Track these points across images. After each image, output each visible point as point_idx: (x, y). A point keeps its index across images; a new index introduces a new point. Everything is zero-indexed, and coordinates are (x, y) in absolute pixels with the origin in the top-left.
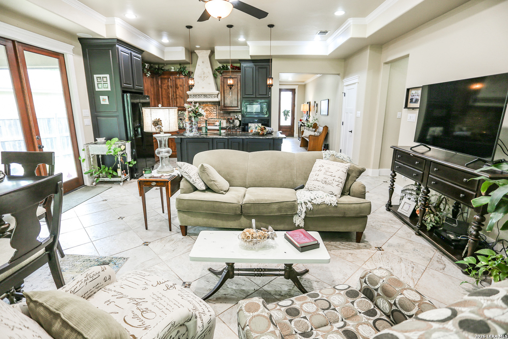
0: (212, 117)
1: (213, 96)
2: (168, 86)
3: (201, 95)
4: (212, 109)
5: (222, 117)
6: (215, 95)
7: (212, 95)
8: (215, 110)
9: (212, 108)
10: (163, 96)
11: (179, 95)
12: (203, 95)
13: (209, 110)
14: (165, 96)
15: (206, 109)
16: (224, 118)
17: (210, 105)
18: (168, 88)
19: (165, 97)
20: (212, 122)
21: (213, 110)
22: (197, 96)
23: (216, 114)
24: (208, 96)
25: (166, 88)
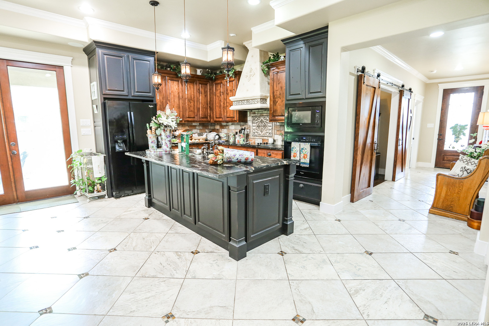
2: (220, 92)
5: (278, 131)
7: (255, 99)
10: (216, 105)
13: (264, 120)
16: (280, 132)
18: (221, 95)
19: (218, 106)
20: (267, 138)
22: (240, 102)
23: (271, 127)
24: (251, 101)
25: (219, 95)
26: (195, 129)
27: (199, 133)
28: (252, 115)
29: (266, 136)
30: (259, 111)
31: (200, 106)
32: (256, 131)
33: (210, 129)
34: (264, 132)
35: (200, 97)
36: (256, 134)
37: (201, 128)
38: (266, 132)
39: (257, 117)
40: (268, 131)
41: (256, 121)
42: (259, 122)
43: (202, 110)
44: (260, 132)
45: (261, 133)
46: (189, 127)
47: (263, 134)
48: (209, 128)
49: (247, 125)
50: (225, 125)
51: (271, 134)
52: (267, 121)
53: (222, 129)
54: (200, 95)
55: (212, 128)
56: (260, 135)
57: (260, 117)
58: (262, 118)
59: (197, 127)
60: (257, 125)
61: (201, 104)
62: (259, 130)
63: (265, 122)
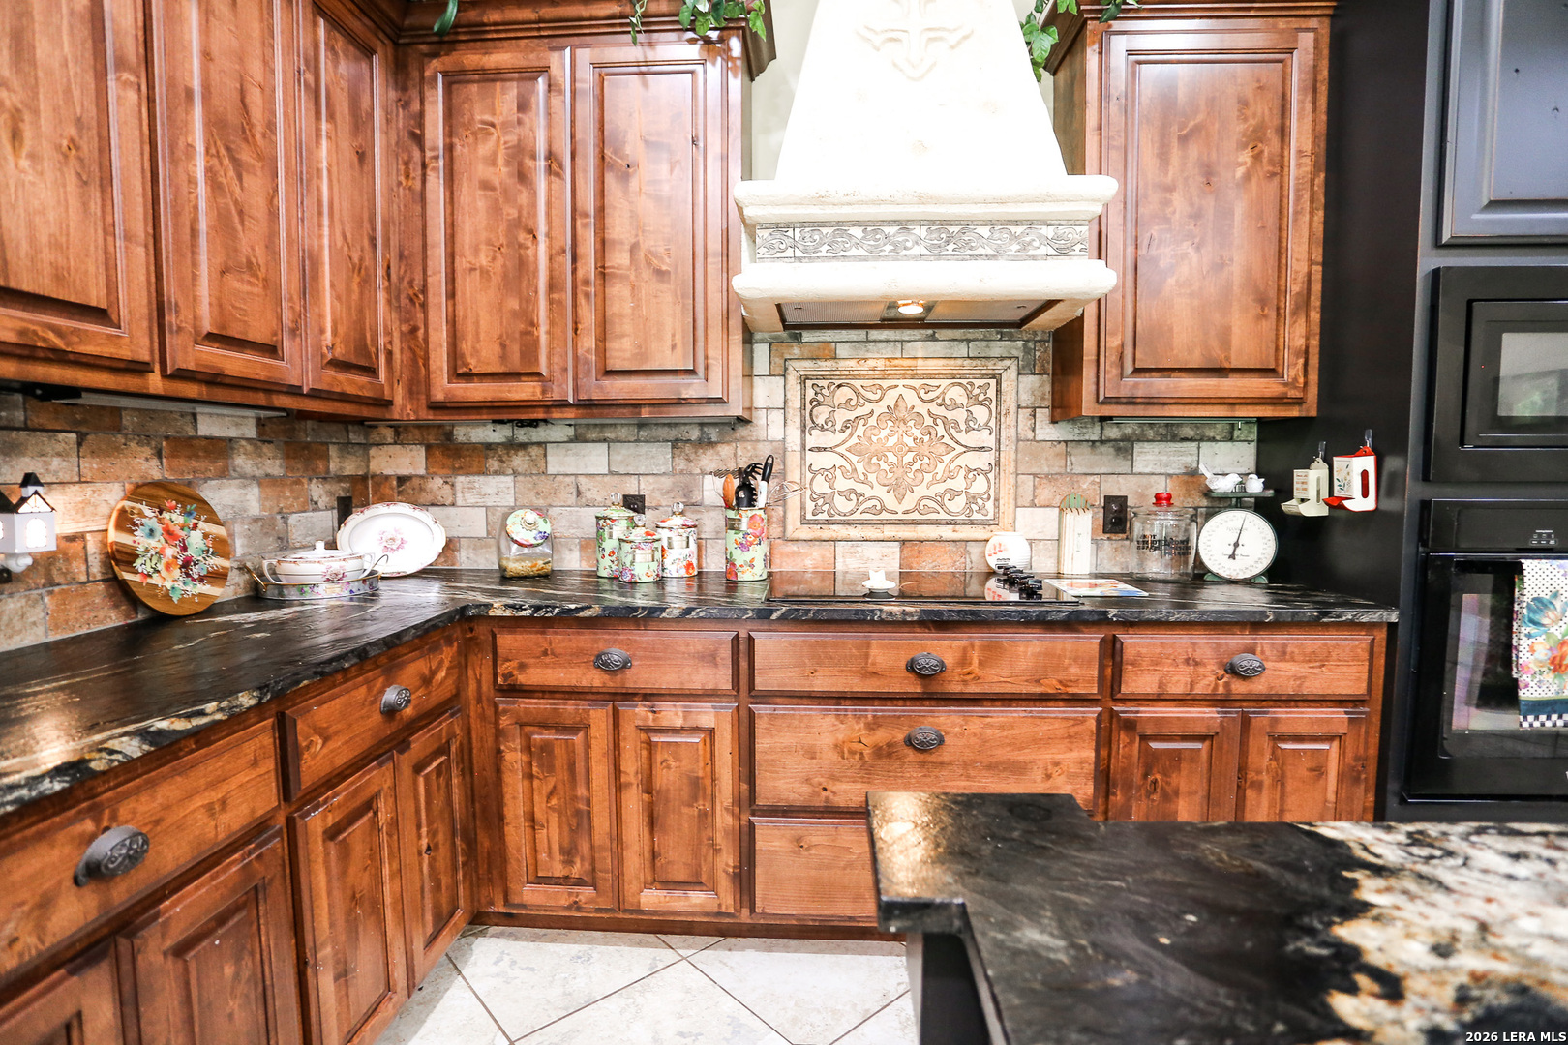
0: (950, 484)
1: (1049, 232)
2: (519, 156)
3: (904, 225)
4: (957, 406)
5: (1050, 478)
6: (1073, 222)
7: (1030, 223)
8: (981, 413)
9: (957, 394)
10: (461, 264)
11: (634, 249)
12: (920, 223)
13: (922, 408)
14: (483, 260)
15: (890, 398)
16: (1061, 489)
17: (934, 366)
18: (523, 177)
19: (485, 273)
20: (947, 532)
21: (960, 415)
22: (857, 232)
23: (989, 457)
24: (985, 231)
25: (501, 174)
26: (223, 474)
27: (256, 520)
28: (808, 364)
29: (943, 516)
30: (868, 341)
31: (326, 241)
32: (842, 484)
33: (340, 478)
34: (921, 491)
35: (324, 142)
36: (842, 505)
37: (274, 466)
38: (941, 488)
39: (857, 384)
40: (959, 483)
41: (841, 416)
42: (872, 421)
43: (341, 287)
44: (880, 491)
45: (890, 501)
46: (159, 455)
47: (909, 502)
48: (333, 466)
49: (743, 439)
50: (489, 447)
51: (990, 505)
52: (950, 415)
53: (461, 480)
54: (324, 126)
55: (351, 467)
56: (884, 515)
57: (885, 384)
58: (900, 390)
59: (242, 462)
60: (854, 440)
61: (326, 222)
62: (872, 478)
63: (929, 421)
